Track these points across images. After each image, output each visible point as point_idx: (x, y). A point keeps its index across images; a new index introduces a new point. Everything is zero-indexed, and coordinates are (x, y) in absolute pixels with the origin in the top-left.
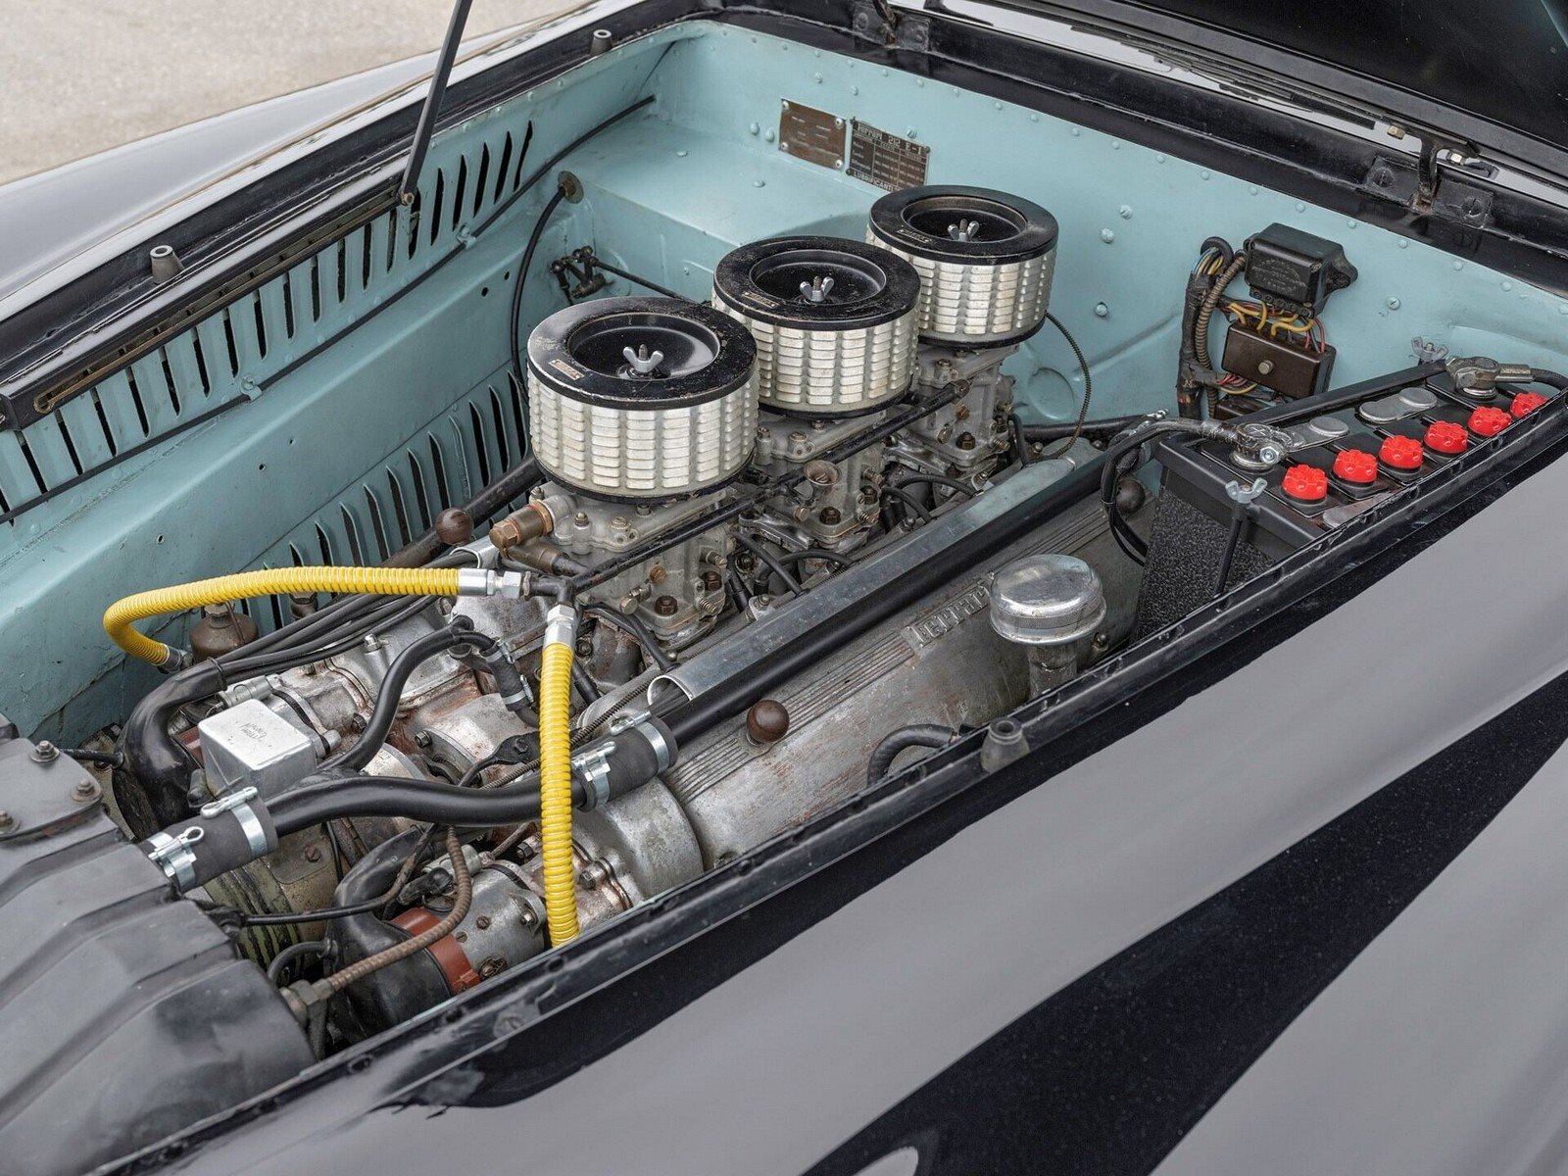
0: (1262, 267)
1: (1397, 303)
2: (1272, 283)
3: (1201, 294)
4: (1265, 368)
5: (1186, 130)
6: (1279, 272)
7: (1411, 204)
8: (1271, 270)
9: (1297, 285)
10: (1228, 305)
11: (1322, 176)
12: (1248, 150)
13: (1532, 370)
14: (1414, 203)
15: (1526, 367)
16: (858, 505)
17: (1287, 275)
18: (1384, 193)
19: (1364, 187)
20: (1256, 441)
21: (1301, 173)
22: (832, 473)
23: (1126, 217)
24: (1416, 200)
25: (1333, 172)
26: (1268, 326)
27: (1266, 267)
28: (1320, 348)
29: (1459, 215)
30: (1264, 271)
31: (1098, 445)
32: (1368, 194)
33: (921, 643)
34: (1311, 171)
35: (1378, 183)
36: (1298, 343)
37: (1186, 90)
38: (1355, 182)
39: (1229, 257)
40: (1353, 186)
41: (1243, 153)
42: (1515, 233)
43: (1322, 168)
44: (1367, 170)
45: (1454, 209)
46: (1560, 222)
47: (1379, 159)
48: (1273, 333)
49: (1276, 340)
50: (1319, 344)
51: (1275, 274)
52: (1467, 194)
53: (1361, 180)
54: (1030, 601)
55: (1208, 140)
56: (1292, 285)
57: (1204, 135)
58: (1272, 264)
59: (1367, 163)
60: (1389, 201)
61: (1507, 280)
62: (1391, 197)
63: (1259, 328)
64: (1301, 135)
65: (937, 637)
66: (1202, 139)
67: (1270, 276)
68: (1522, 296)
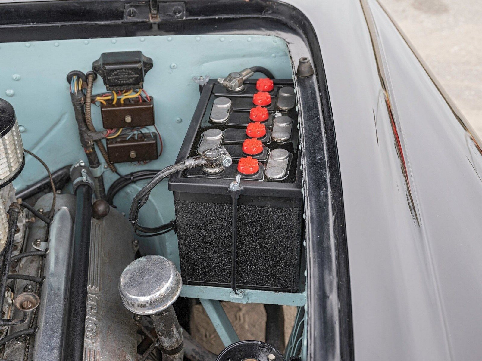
0: (113, 76)
1: (176, 66)
2: (121, 81)
3: (81, 100)
4: (128, 119)
5: (20, 26)
6: (123, 75)
7: (149, 20)
8: (118, 75)
9: (134, 77)
10: (95, 99)
11: (102, 23)
12: (59, 24)
13: (250, 69)
14: (150, 19)
15: (246, 69)
16: (8, 298)
17: (128, 75)
18: (135, 20)
19: (125, 20)
20: (217, 159)
21: (92, 25)
22: (29, 298)
23: (18, 80)
24: (150, 17)
25: (107, 19)
26: (119, 100)
27: (115, 75)
28: (148, 99)
29: (172, 16)
30: (115, 77)
31: (59, 192)
32: (128, 23)
33: (94, 343)
34: (96, 22)
35: (130, 16)
36: (136, 101)
37: (11, 6)
38: (119, 20)
39: (84, 78)
40: (119, 22)
41: (57, 26)
42: (200, 15)
43: (101, 19)
44: (123, 12)
45: (170, 15)
46: (216, 4)
47: (127, 5)
48: (122, 102)
49: (125, 105)
50: (146, 97)
51: (120, 77)
52: (173, 6)
53: (122, 17)
54: (154, 291)
55: (35, 27)
56: (132, 78)
57: (31, 25)
58: (118, 73)
59: (121, 9)
60: (139, 22)
61: (222, 37)
62: (138, 20)
63: (114, 103)
64: (83, 8)
65: (97, 334)
66: (32, 27)
67: (118, 79)
68: (230, 41)
